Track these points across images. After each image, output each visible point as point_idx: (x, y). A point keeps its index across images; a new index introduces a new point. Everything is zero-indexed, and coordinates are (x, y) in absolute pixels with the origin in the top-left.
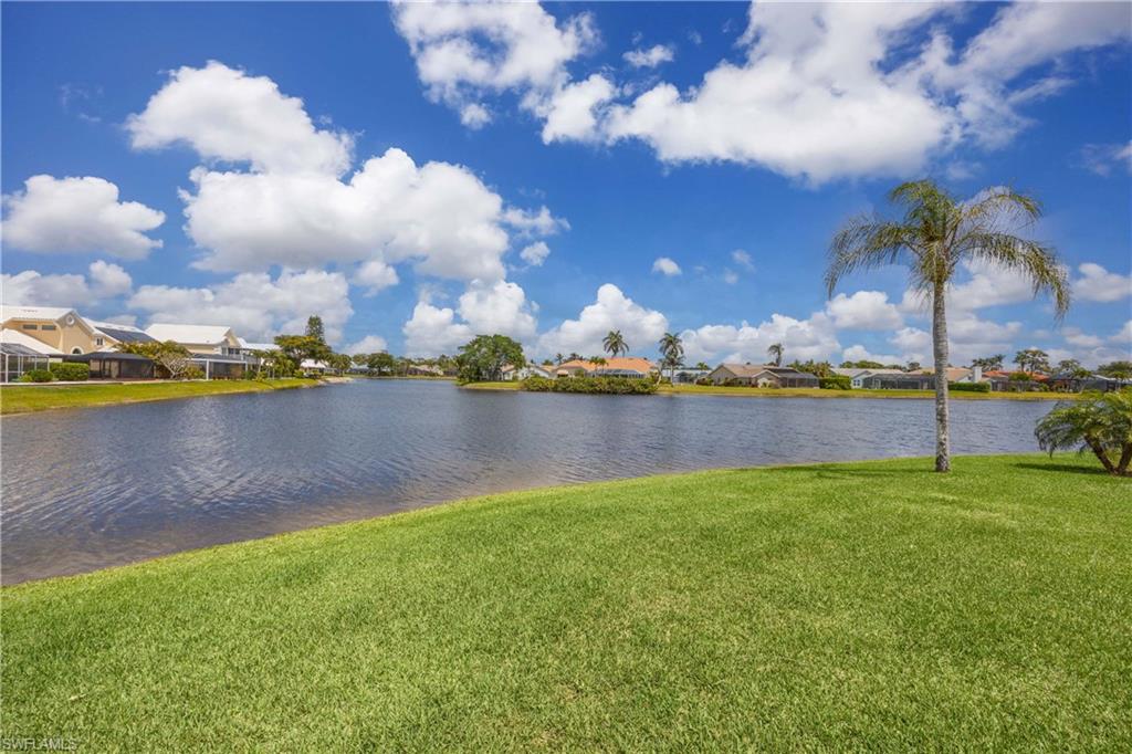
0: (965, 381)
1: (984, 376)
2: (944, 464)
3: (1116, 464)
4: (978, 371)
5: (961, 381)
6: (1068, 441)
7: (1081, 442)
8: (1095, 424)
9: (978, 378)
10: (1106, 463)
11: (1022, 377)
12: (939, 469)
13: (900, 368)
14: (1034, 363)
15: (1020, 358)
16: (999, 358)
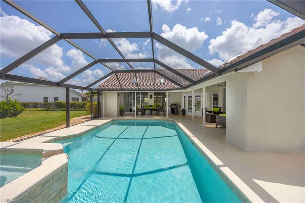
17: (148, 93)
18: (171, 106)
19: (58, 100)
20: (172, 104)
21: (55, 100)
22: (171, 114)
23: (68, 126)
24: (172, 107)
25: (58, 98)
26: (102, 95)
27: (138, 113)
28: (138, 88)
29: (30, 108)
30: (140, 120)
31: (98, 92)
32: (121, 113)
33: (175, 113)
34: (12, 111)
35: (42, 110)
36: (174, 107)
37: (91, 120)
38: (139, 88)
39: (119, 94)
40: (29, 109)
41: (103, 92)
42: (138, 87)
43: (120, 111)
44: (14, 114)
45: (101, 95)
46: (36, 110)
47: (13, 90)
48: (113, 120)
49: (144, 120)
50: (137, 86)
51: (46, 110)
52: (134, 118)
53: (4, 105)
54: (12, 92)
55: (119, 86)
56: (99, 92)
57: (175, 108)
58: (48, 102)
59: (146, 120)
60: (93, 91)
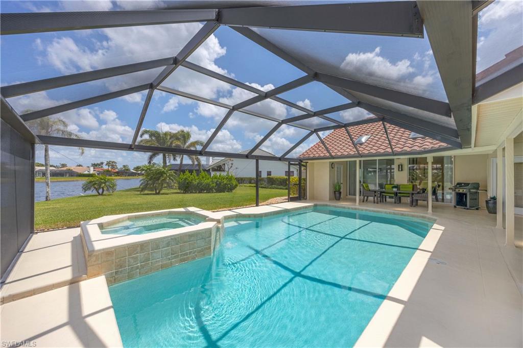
0: (86, 172)
1: (94, 171)
2: (48, 199)
3: (101, 193)
4: (92, 169)
5: (84, 173)
6: (89, 189)
7: (92, 189)
8: (95, 184)
9: (92, 172)
10: (98, 193)
11: (108, 171)
14: (112, 166)
15: (108, 164)
16: (102, 163)
17: (393, 159)
18: (456, 187)
19: (270, 175)
20: (458, 184)
21: (268, 175)
22: (455, 207)
23: (257, 205)
24: (457, 190)
25: (270, 172)
26: (306, 166)
27: (369, 198)
28: (391, 151)
29: (246, 183)
30: (362, 210)
31: (299, 163)
32: (337, 194)
33: (466, 206)
34: (229, 186)
36: (461, 191)
37: (288, 202)
38: (394, 150)
39: (332, 165)
40: (245, 185)
41: (308, 162)
42: (391, 148)
43: (335, 192)
44: (231, 189)
45: (304, 166)
46: (250, 186)
47: (232, 164)
48: (315, 206)
49: (370, 211)
50: (389, 146)
52: (355, 205)
53: (224, 179)
54: (231, 167)
55: (355, 150)
56: (301, 162)
57: (466, 194)
58: (262, 177)
59: (374, 211)
60: (291, 162)
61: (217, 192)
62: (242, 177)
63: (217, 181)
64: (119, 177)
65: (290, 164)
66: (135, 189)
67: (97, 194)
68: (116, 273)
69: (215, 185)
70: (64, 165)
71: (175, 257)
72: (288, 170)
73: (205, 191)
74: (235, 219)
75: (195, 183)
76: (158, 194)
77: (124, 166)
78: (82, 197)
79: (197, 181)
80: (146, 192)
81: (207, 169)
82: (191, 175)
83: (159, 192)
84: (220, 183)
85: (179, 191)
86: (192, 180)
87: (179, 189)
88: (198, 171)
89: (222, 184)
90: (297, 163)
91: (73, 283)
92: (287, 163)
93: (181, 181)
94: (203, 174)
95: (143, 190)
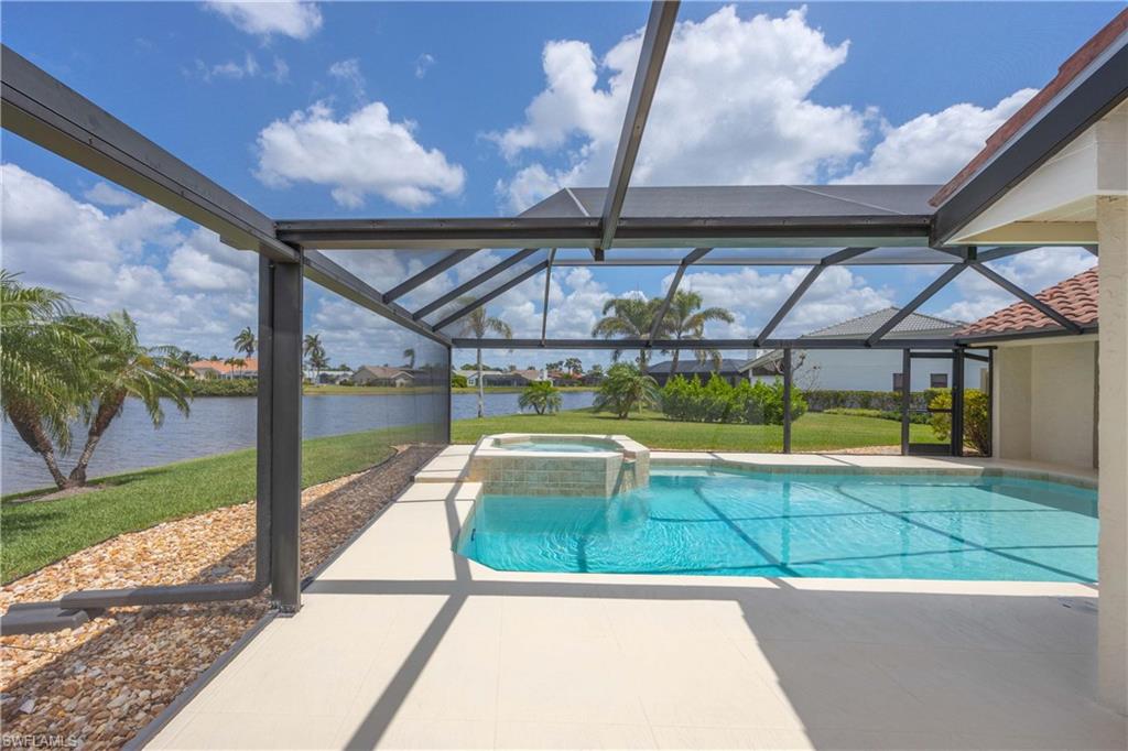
0: (536, 379)
1: (547, 376)
3: (540, 411)
4: (546, 372)
6: (525, 404)
7: (530, 403)
8: (533, 396)
9: (543, 378)
11: (568, 376)
12: (480, 416)
13: (501, 371)
14: (575, 367)
15: (569, 364)
16: (561, 363)
26: (989, 360)
29: (850, 407)
31: (954, 350)
34: (781, 410)
35: (878, 417)
37: (904, 455)
40: (846, 410)
41: (996, 348)
45: (978, 358)
46: (863, 415)
47: (803, 358)
51: (889, 418)
54: (801, 364)
56: (963, 348)
60: (912, 351)
61: (748, 423)
62: (838, 390)
63: (749, 398)
64: (584, 388)
65: (908, 356)
66: (587, 410)
67: (535, 412)
68: (492, 484)
69: (742, 406)
70: (512, 368)
71: (553, 486)
72: (901, 372)
73: (720, 420)
74: (708, 467)
75: (697, 400)
76: (625, 417)
77: (595, 367)
78: (519, 415)
79: (702, 397)
80: (602, 414)
81: (740, 371)
82: (689, 383)
83: (626, 415)
84: (756, 404)
85: (661, 415)
86: (689, 395)
87: (664, 411)
88: (705, 378)
89: (761, 405)
90: (950, 351)
91: (459, 481)
92: (901, 352)
93: (667, 396)
94: (715, 381)
95: (598, 410)
